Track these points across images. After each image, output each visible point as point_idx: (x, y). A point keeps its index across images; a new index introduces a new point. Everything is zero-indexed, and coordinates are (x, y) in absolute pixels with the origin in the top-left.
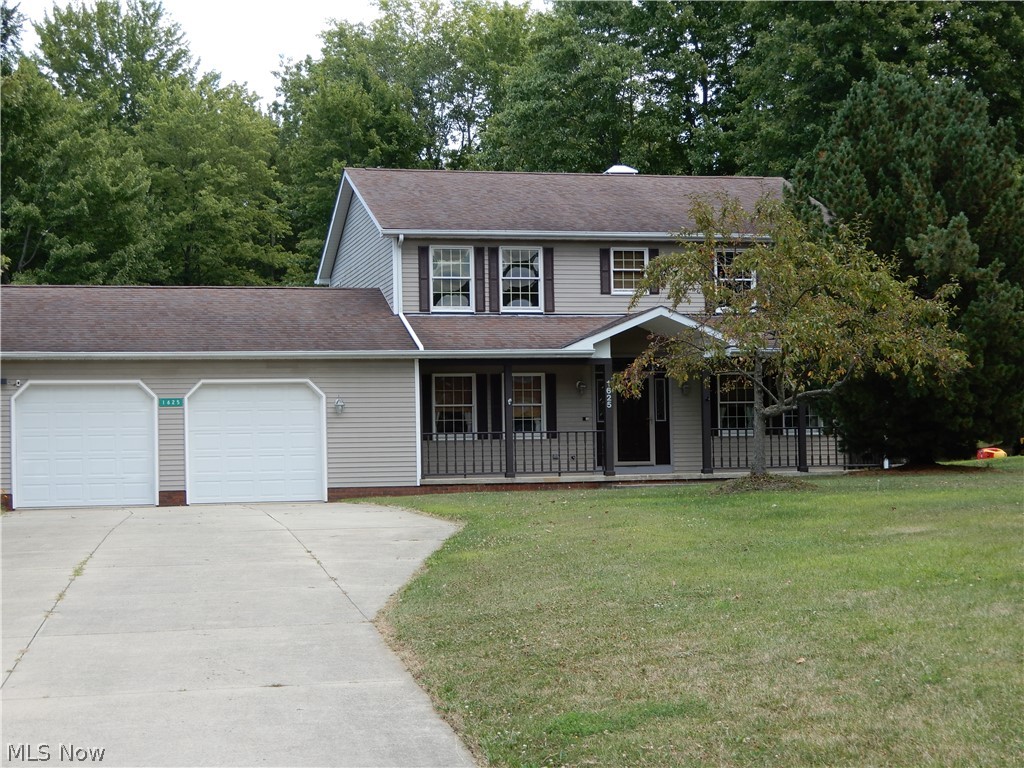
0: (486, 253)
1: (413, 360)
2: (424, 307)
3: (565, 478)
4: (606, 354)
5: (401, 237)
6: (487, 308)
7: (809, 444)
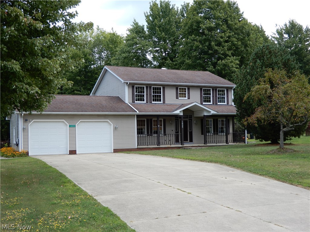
0: (149, 88)
1: (135, 115)
2: (133, 102)
4: (182, 114)
5: (128, 83)
6: (149, 102)
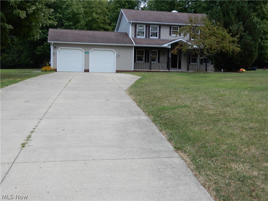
0: (148, 26)
1: (133, 47)
2: (135, 36)
3: (161, 70)
4: (170, 47)
5: (132, 23)
6: (147, 37)
7: (208, 66)
